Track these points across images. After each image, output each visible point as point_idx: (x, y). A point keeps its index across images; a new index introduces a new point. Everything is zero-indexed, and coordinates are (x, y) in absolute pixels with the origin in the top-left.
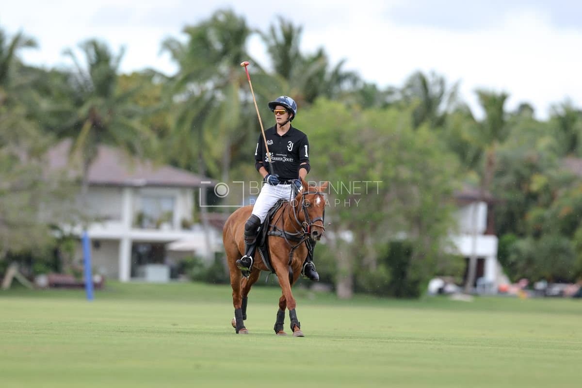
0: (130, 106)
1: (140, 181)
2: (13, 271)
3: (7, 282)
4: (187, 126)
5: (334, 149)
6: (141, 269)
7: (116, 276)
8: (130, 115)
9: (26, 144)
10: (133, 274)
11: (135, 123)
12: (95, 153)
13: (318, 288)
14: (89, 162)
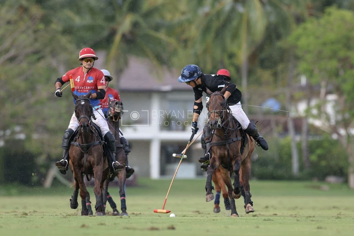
0: (156, 19)
1: (167, 88)
2: (54, 171)
3: (48, 182)
4: (210, 37)
5: (342, 53)
6: (170, 167)
7: (147, 173)
8: (157, 28)
9: (63, 56)
10: (163, 172)
11: (162, 35)
12: (126, 63)
13: (332, 179)
14: (119, 71)
